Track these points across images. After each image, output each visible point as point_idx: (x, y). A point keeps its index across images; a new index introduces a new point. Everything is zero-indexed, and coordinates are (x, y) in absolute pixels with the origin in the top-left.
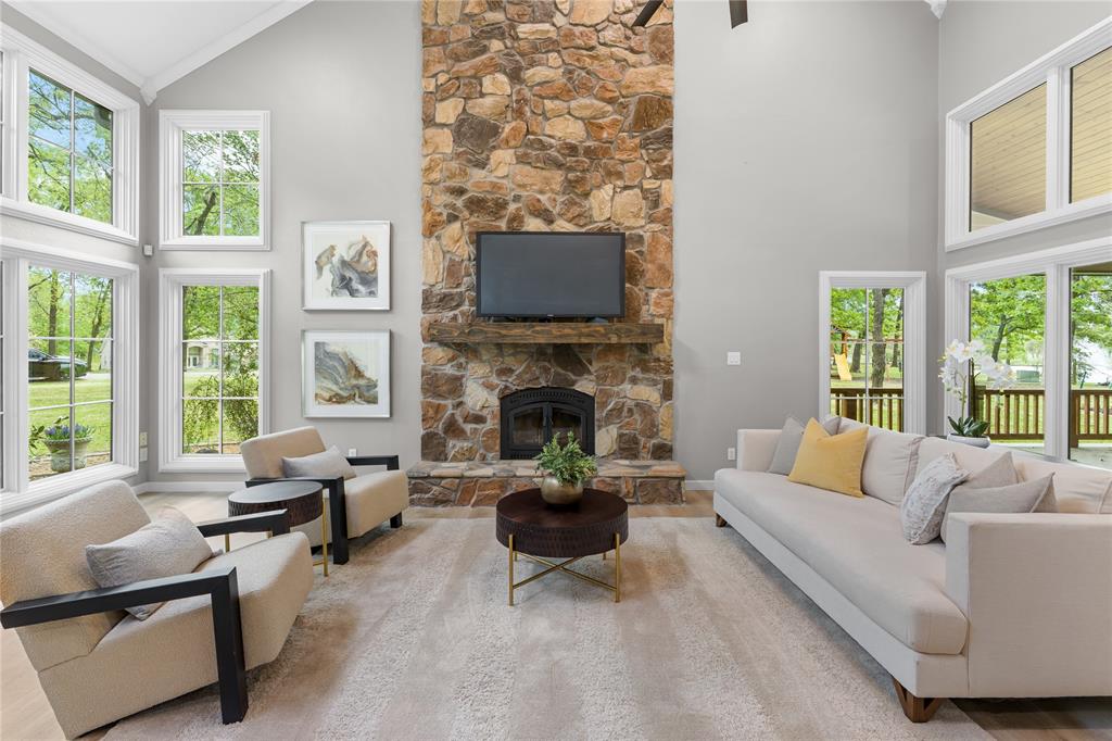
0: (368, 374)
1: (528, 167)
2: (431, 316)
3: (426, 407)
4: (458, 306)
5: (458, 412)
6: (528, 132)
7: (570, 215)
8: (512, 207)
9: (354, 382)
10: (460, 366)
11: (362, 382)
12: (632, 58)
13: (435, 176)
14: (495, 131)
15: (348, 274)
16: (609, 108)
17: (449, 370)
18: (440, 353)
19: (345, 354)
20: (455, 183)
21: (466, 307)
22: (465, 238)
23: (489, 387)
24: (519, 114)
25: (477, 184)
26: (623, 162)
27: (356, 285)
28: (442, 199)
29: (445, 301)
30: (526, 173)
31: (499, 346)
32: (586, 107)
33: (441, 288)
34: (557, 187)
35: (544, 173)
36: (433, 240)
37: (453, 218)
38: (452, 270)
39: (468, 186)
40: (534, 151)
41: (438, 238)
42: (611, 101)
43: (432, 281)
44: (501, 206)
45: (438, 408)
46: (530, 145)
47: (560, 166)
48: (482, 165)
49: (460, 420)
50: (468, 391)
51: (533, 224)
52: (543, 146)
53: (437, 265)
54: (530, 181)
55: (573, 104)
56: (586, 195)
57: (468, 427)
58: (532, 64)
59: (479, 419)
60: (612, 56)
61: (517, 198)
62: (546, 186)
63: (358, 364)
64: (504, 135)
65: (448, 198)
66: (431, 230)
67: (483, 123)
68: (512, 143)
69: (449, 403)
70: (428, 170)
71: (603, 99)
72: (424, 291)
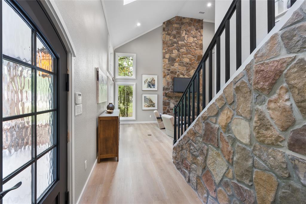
0: (153, 102)
1: (180, 66)
2: (165, 91)
3: (164, 107)
4: (169, 90)
5: (169, 108)
6: (180, 60)
7: (187, 75)
8: (178, 73)
9: (151, 103)
10: (169, 100)
11: (152, 103)
12: (197, 49)
13: (165, 67)
14: (175, 60)
15: (150, 84)
16: (193, 57)
17: (167, 101)
18: (166, 98)
19: (150, 98)
20: (168, 68)
21: (170, 90)
22: (170, 78)
23: (174, 104)
24: (179, 57)
25: (172, 69)
26: (195, 66)
27: (151, 86)
28: (166, 71)
29: (167, 89)
30: (180, 67)
31: (176, 97)
32: (190, 56)
33: (166, 87)
34: (185, 70)
35: (183, 67)
36: (165, 78)
37: (168, 75)
38: (168, 84)
39: (171, 69)
40: (181, 64)
41: (166, 78)
42: (193, 56)
43: (165, 86)
44: (176, 73)
45: (166, 108)
46: (181, 62)
47: (185, 66)
48: (173, 65)
49: (169, 110)
50: (171, 105)
51: (181, 76)
52: (183, 63)
53: (165, 83)
54: (180, 69)
55: (188, 56)
56: (189, 71)
57: (171, 111)
58: (181, 49)
59: (172, 110)
60: (193, 48)
61: (178, 72)
62: (183, 70)
63: (152, 100)
64: (176, 61)
65: (168, 71)
66: (164, 76)
67: (173, 58)
68: (178, 62)
69: (167, 107)
70: (164, 66)
71: (192, 55)
72: (163, 87)
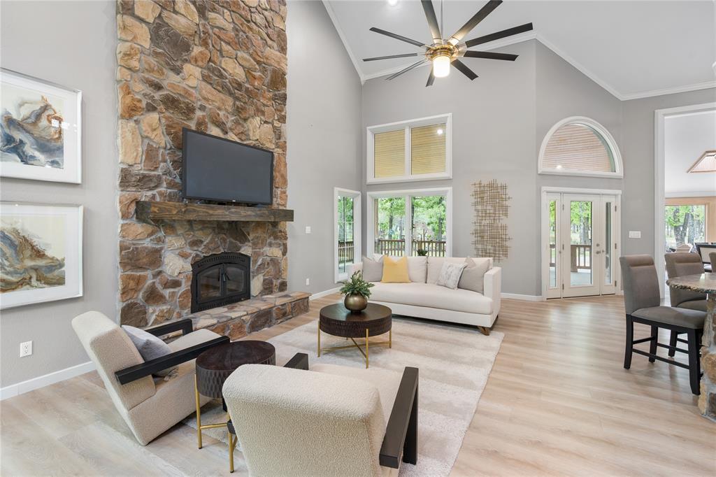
0: (49, 253)
1: (209, 86)
2: (132, 193)
3: (126, 279)
4: (156, 187)
5: (157, 280)
6: (210, 60)
7: (236, 131)
8: (199, 114)
9: (29, 263)
10: (159, 240)
11: (40, 262)
12: (270, 42)
13: (134, 63)
14: (187, 48)
15: (18, 136)
16: (257, 67)
17: (148, 243)
18: (139, 228)
19: (16, 232)
20: (154, 77)
21: (163, 189)
22: (163, 129)
23: (184, 256)
24: (205, 43)
25: (172, 85)
26: (264, 105)
27: (29, 149)
28: (140, 88)
29: (144, 181)
30: (207, 89)
31: (190, 222)
32: (245, 60)
33: (140, 169)
34: (230, 110)
35: (222, 95)
36: (132, 124)
37: (151, 108)
38: (150, 154)
39: (165, 84)
40: (214, 75)
41: (136, 121)
42: (258, 63)
43: (131, 162)
44: (190, 110)
45: (139, 281)
46: (212, 70)
47: (231, 94)
48: (177, 71)
49: (159, 287)
50: (166, 261)
51: (215, 131)
52: (221, 76)
53: (136, 147)
54: (210, 97)
55: (240, 54)
56: (245, 120)
57: (167, 293)
58: (214, 10)
59: (176, 284)
60: (259, 33)
61: (202, 108)
62: (222, 105)
63: (36, 241)
64: (193, 54)
65: (149, 90)
66: (130, 112)
67: (177, 35)
68: (200, 63)
69: (149, 273)
70: (128, 55)
71: (254, 59)
72: (122, 170)
